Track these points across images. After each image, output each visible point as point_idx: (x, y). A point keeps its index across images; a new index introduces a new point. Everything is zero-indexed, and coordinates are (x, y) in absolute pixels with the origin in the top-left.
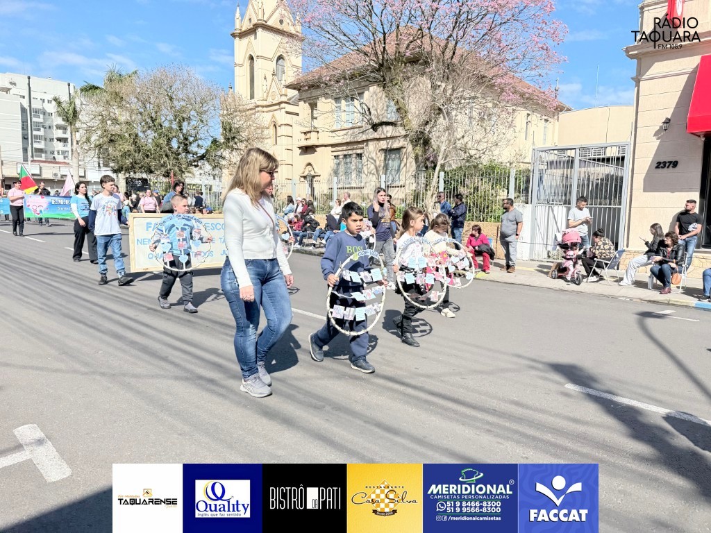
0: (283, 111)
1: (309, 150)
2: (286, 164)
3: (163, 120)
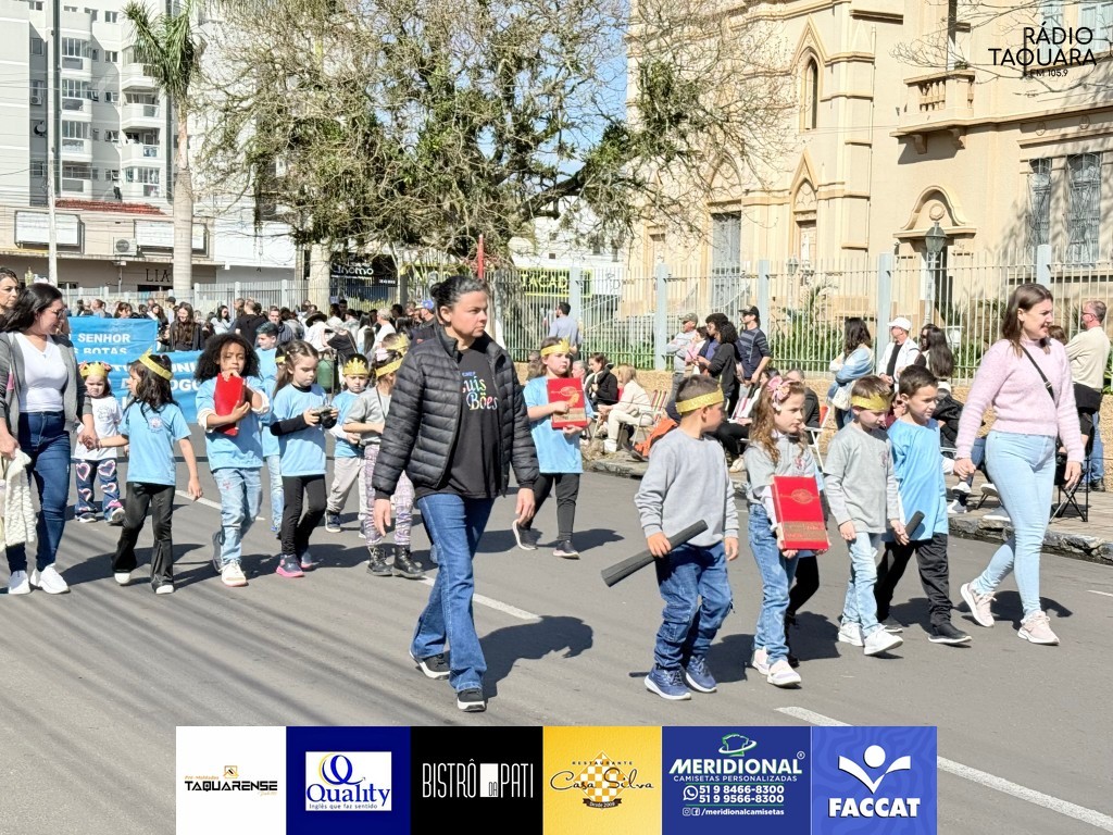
0: (847, 8)
1: (932, 143)
2: (845, 197)
3: (454, 70)
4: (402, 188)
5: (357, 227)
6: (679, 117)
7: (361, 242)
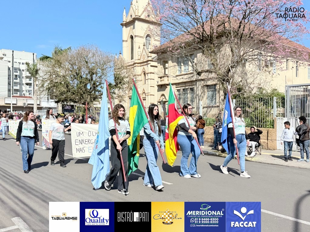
0: (149, 65)
1: (163, 87)
2: (151, 95)
3: (82, 74)
4: (74, 94)
5: (66, 100)
6: (120, 82)
7: (67, 103)
